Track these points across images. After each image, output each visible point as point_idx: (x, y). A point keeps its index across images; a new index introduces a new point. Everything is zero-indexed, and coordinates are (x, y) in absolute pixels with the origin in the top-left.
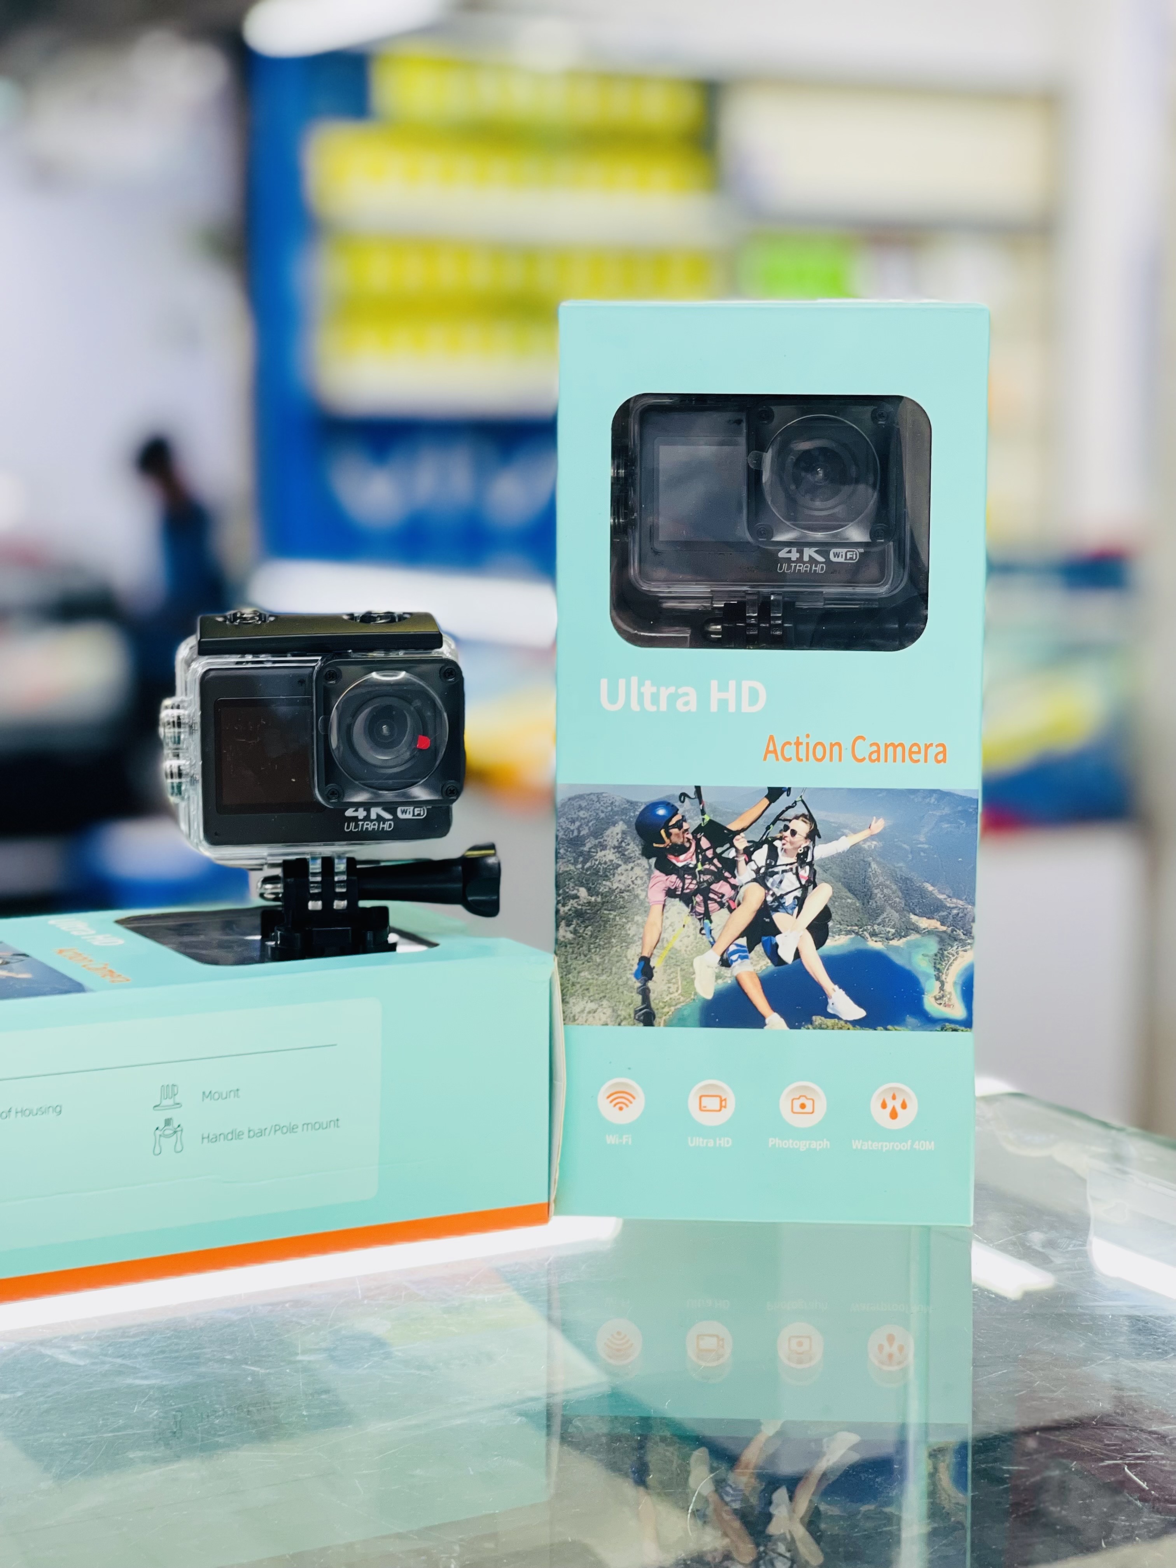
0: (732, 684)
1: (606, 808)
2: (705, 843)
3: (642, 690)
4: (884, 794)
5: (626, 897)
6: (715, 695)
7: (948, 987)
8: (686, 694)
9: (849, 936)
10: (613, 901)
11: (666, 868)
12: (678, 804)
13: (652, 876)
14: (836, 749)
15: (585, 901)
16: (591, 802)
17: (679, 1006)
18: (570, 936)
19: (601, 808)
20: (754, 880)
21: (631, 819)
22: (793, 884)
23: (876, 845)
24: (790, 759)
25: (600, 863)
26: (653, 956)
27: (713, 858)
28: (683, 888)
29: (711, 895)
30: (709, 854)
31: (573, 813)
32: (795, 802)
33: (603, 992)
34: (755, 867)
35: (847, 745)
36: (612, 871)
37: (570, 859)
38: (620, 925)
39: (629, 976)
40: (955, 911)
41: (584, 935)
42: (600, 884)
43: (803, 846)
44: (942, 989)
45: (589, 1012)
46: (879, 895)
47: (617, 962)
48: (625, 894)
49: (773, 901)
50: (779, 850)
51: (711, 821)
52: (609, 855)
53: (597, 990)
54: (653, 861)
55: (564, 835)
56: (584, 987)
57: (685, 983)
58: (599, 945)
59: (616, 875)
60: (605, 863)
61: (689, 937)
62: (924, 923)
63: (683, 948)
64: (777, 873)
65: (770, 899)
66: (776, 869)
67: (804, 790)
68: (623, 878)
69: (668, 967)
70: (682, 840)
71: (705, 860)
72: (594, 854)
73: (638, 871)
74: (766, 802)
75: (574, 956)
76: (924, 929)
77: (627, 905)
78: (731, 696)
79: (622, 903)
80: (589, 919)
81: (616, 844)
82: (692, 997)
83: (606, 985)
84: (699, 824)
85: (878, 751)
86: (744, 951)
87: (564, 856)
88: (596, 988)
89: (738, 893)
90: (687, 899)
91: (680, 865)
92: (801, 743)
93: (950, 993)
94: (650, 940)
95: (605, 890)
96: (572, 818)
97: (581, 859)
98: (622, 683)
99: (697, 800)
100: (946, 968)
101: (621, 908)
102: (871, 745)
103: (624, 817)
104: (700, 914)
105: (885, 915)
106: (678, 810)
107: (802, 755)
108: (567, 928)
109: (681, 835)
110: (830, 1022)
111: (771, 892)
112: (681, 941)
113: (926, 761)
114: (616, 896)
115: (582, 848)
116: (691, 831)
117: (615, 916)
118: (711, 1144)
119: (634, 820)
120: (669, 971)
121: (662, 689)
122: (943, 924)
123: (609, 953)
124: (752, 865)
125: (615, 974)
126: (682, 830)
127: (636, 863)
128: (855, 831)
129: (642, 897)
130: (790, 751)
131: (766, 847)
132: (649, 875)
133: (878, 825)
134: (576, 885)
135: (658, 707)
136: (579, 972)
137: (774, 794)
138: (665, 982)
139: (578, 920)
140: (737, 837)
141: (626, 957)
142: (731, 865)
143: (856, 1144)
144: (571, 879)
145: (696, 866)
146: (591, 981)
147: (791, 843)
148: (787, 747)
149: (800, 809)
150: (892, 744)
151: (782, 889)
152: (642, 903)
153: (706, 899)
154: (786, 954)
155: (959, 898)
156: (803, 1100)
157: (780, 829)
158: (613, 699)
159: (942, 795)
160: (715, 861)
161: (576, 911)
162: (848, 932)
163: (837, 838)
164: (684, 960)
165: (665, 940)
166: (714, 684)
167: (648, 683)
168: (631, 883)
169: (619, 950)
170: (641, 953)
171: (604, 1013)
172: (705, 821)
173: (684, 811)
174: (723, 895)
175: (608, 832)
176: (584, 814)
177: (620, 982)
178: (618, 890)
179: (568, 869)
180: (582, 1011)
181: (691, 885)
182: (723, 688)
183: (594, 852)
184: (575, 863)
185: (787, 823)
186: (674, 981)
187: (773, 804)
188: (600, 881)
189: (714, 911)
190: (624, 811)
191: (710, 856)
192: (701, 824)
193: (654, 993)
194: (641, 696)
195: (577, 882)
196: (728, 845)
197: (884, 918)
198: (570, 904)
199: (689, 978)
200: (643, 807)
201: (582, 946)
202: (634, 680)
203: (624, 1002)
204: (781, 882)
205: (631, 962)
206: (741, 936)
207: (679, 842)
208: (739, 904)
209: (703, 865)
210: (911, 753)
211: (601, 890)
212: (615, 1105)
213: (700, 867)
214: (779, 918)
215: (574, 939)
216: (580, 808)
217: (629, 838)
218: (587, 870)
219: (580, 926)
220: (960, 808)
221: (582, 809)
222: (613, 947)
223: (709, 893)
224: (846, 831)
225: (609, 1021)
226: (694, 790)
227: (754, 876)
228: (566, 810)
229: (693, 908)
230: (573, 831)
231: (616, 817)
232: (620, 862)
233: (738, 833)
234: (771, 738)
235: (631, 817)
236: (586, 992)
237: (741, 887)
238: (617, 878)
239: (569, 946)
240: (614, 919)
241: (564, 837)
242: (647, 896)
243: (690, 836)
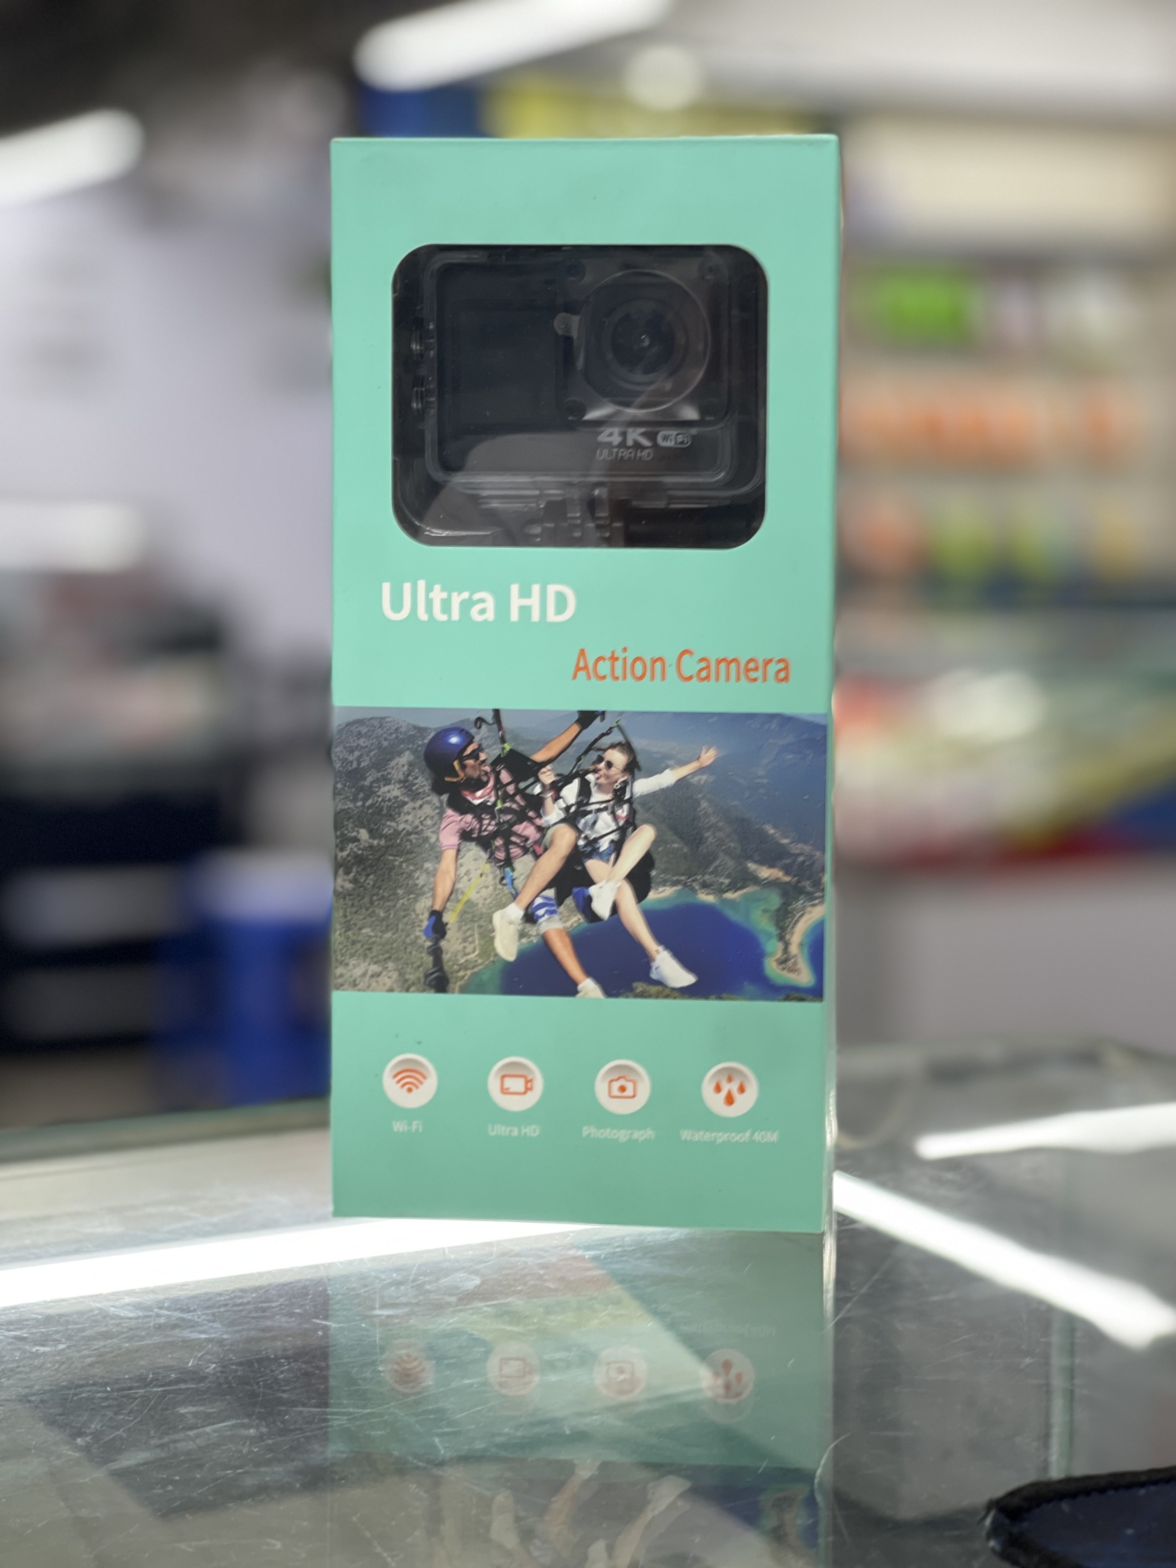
0: (536, 589)
1: (391, 734)
2: (505, 777)
3: (431, 595)
4: (716, 718)
5: (414, 841)
6: (516, 602)
7: (794, 949)
8: (482, 601)
9: (675, 888)
10: (400, 845)
11: (461, 806)
12: (473, 731)
13: (444, 816)
14: (658, 665)
15: (367, 845)
16: (372, 728)
17: (476, 970)
18: (349, 886)
19: (385, 735)
20: (562, 821)
21: (419, 749)
22: (609, 826)
23: (706, 780)
24: (604, 677)
25: (383, 800)
26: (446, 911)
27: (515, 795)
28: (480, 831)
29: (514, 839)
30: (511, 789)
31: (352, 741)
32: (611, 729)
33: (387, 952)
34: (564, 805)
35: (671, 660)
36: (397, 810)
37: (349, 795)
38: (407, 873)
39: (418, 933)
40: (801, 859)
41: (365, 884)
42: (384, 825)
43: (619, 781)
44: (786, 950)
45: (372, 976)
46: (710, 839)
47: (404, 917)
48: (413, 837)
49: (585, 846)
50: (592, 785)
51: (512, 751)
52: (394, 791)
53: (381, 949)
54: (445, 797)
55: (342, 766)
56: (366, 946)
57: (483, 942)
58: (383, 897)
59: (402, 814)
60: (389, 800)
61: (487, 887)
62: (765, 873)
63: (481, 902)
64: (590, 812)
65: (581, 843)
66: (589, 808)
67: (621, 713)
68: (410, 818)
69: (463, 923)
70: (478, 773)
71: (506, 797)
72: (377, 789)
73: (427, 810)
74: (576, 729)
75: (354, 909)
76: (764, 880)
77: (416, 850)
78: (534, 602)
79: (409, 847)
80: (371, 866)
81: (401, 777)
82: (492, 959)
83: (392, 944)
84: (498, 754)
85: (708, 667)
86: (552, 905)
87: (342, 792)
88: (379, 947)
89: (543, 836)
90: (485, 843)
91: (477, 802)
92: (617, 659)
93: (796, 956)
94: (443, 890)
95: (390, 832)
96: (350, 747)
97: (361, 795)
98: (407, 587)
99: (495, 726)
100: (791, 926)
101: (408, 853)
102: (700, 661)
103: (410, 746)
104: (500, 861)
105: (717, 863)
106: (473, 738)
107: (619, 672)
108: (346, 877)
109: (477, 766)
110: (654, 989)
111: (583, 836)
112: (478, 892)
113: (765, 680)
114: (402, 840)
115: (362, 783)
116: (490, 761)
117: (402, 862)
118: (515, 1133)
119: (422, 750)
120: (464, 928)
121: (455, 595)
122: (787, 873)
123: (395, 906)
124: (561, 804)
125: (402, 931)
126: (478, 762)
127: (425, 799)
128: (682, 763)
129: (433, 840)
130: (604, 668)
131: (576, 783)
132: (441, 814)
133: (708, 756)
134: (356, 826)
135: (450, 616)
136: (360, 929)
137: (586, 718)
138: (460, 941)
139: (358, 867)
140: (544, 770)
141: (414, 911)
142: (537, 804)
143: (686, 1135)
144: (350, 818)
145: (495, 804)
146: (373, 939)
147: (607, 777)
148: (601, 663)
149: (615, 737)
150: (724, 660)
151: (596, 832)
152: (433, 847)
153: (508, 843)
154: (602, 908)
155: (805, 842)
156: (622, 1082)
157: (592, 761)
158: (397, 606)
159: (784, 720)
160: (518, 798)
161: (356, 856)
162: (675, 883)
163: (661, 771)
164: (482, 914)
165: (459, 891)
166: (515, 589)
167: (437, 587)
168: (419, 825)
169: (406, 903)
170: (432, 906)
171: (389, 977)
172: (505, 751)
173: (481, 739)
174: (527, 839)
175: (393, 763)
176: (364, 742)
177: (408, 940)
178: (404, 832)
179: (346, 807)
180: (364, 975)
181: (489, 825)
182: (525, 593)
183: (376, 787)
184: (355, 800)
185: (599, 753)
186: (470, 939)
187: (585, 732)
188: (383, 822)
189: (516, 857)
190: (411, 739)
191: (511, 792)
192: (500, 755)
193: (447, 953)
194: (429, 603)
195: (357, 823)
196: (531, 780)
197: (717, 866)
198: (349, 848)
199: (488, 936)
200: (432, 734)
201: (363, 898)
202: (421, 584)
203: (413, 963)
204: (595, 823)
205: (421, 917)
206: (549, 886)
207: (475, 774)
208: (546, 849)
209: (504, 802)
210: (748, 670)
211: (384, 832)
212: (403, 1086)
213: (499, 806)
214: (593, 866)
215: (354, 889)
216: (360, 735)
217: (417, 770)
218: (369, 807)
219: (360, 874)
220: (805, 736)
221: (362, 736)
222: (398, 899)
223: (510, 836)
224: (670, 762)
225: (395, 986)
226: (492, 714)
227: (562, 815)
228: (344, 737)
229: (492, 854)
230: (351, 762)
231: (402, 746)
232: (406, 799)
233: (543, 764)
234: (582, 653)
235: (419, 746)
236: (368, 952)
237: (549, 828)
238: (403, 818)
239: (348, 898)
240: (400, 866)
241: (341, 769)
242: (438, 839)
243: (487, 768)
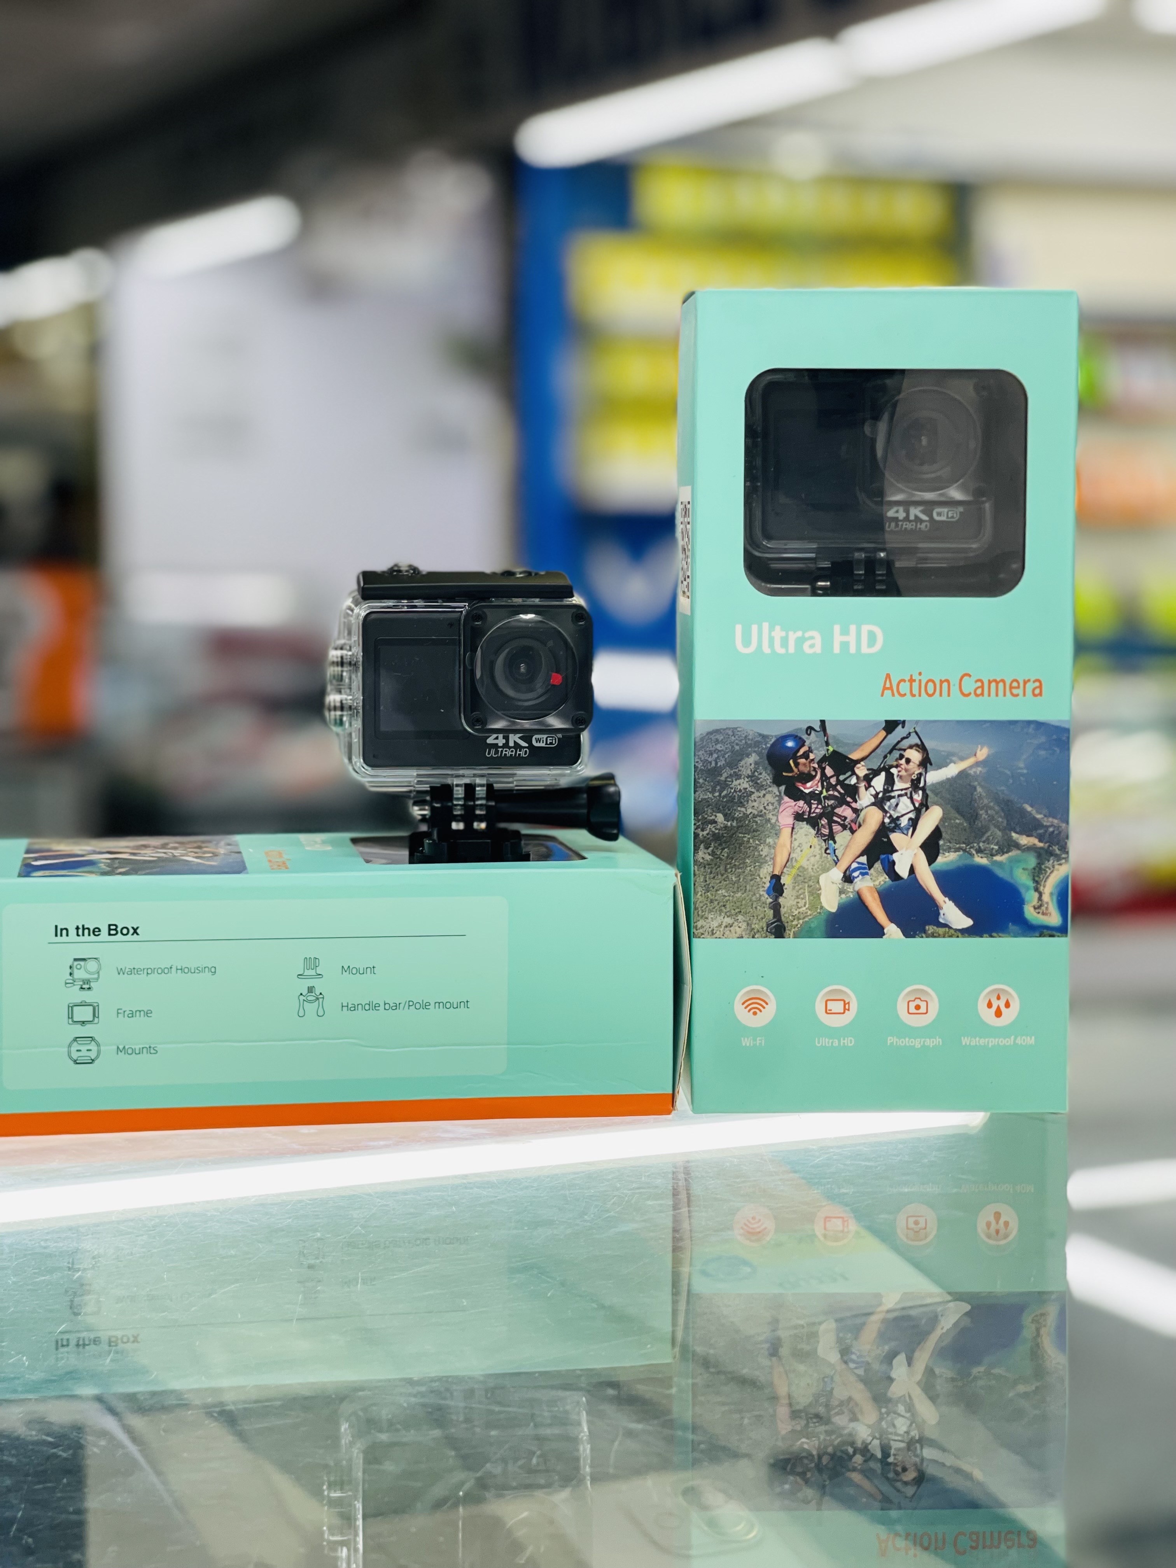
0: (853, 628)
1: (741, 741)
2: (829, 771)
3: (773, 634)
4: (988, 725)
5: (759, 822)
6: (838, 638)
7: (1046, 898)
8: (812, 638)
9: (957, 853)
10: (748, 825)
11: (795, 794)
12: (805, 737)
13: (782, 802)
14: (945, 685)
15: (722, 826)
16: (727, 736)
17: (807, 919)
18: (708, 857)
19: (737, 741)
20: (873, 804)
21: (763, 751)
22: (908, 807)
23: (981, 772)
24: (905, 695)
25: (735, 791)
26: (783, 874)
27: (836, 785)
28: (810, 812)
29: (835, 818)
30: (833, 781)
31: (711, 746)
32: (910, 734)
33: (738, 908)
34: (874, 793)
35: (955, 682)
36: (746, 798)
37: (708, 787)
38: (753, 847)
39: (762, 893)
40: (1051, 829)
41: (721, 857)
42: (735, 810)
43: (916, 773)
44: (1040, 899)
45: (726, 927)
46: (984, 816)
47: (751, 880)
48: (758, 819)
49: (890, 823)
50: (895, 777)
51: (834, 752)
52: (743, 784)
53: (733, 906)
54: (783, 788)
55: (703, 765)
56: (721, 904)
57: (812, 898)
58: (735, 865)
59: (750, 801)
60: (740, 791)
61: (815, 856)
62: (1024, 840)
63: (810, 867)
64: (894, 797)
65: (887, 820)
66: (893, 794)
67: (917, 722)
68: (755, 804)
69: (797, 884)
70: (808, 769)
71: (830, 787)
72: (730, 783)
73: (769, 797)
74: (884, 733)
75: (712, 876)
76: (1024, 846)
77: (759, 829)
78: (852, 639)
79: (755, 827)
80: (725, 842)
81: (750, 773)
82: (819, 911)
83: (742, 902)
84: (823, 754)
85: (982, 687)
86: (865, 868)
87: (703, 785)
88: (732, 904)
89: (858, 816)
90: (813, 822)
91: (807, 791)
92: (915, 681)
93: (1047, 903)
94: (781, 859)
95: (740, 815)
96: (710, 751)
97: (718, 788)
98: (755, 628)
99: (822, 733)
100: (1044, 880)
101: (754, 831)
102: (977, 681)
103: (756, 749)
104: (825, 835)
105: (989, 834)
106: (805, 742)
107: (916, 691)
108: (706, 851)
109: (808, 764)
110: (941, 930)
111: (888, 815)
112: (808, 860)
113: (1024, 695)
114: (750, 821)
115: (719, 778)
116: (816, 761)
117: (749, 838)
118: (836, 1044)
119: (765, 752)
120: (797, 888)
121: (791, 633)
122: (1040, 841)
123: (744, 872)
124: (871, 790)
125: (749, 891)
126: (809, 760)
127: (767, 790)
128: (962, 759)
129: (773, 821)
130: (905, 688)
131: (883, 774)
132: (780, 802)
133: (983, 753)
134: (714, 811)
135: (787, 650)
136: (717, 891)
137: (891, 726)
138: (793, 898)
139: (716, 843)
140: (858, 765)
141: (759, 875)
142: (853, 791)
143: (966, 1041)
144: (709, 806)
145: (821, 792)
146: (727, 898)
147: (906, 770)
148: (902, 684)
149: (913, 740)
150: (995, 681)
151: (898, 812)
152: (773, 826)
153: (831, 822)
154: (902, 870)
155: (1054, 817)
156: (918, 1002)
157: (895, 758)
158: (747, 642)
159: (1039, 725)
160: (839, 787)
161: (714, 834)
162: (957, 850)
163: (946, 765)
164: (810, 877)
165: (794, 860)
166: (837, 629)
167: (778, 628)
168: (763, 809)
169: (752, 869)
170: (773, 872)
171: (739, 927)
172: (829, 752)
173: (810, 743)
174: (846, 818)
175: (742, 763)
176: (721, 747)
177: (754, 898)
178: (751, 815)
179: (707, 797)
180: (720, 926)
181: (817, 809)
182: (845, 632)
183: (730, 781)
184: (713, 792)
185: (902, 752)
186: (802, 896)
187: (889, 736)
188: (735, 808)
189: (837, 833)
190: (757, 744)
191: (834, 783)
192: (825, 754)
193: (784, 908)
194: (771, 640)
195: (715, 809)
196: (849, 773)
197: (988, 836)
198: (708, 829)
199: (815, 894)
200: (773, 740)
201: (719, 867)
202: (766, 626)
203: (757, 916)
204: (897, 805)
205: (764, 880)
206: (861, 855)
207: (806, 770)
208: (860, 826)
209: (827, 791)
210: (1011, 688)
211: (736, 816)
212: (749, 1011)
213: (825, 793)
214: (896, 838)
215: (712, 860)
216: (717, 742)
217: (761, 768)
218: (724, 797)
219: (718, 849)
220: (1055, 737)
221: (719, 743)
222: (747, 867)
223: (834, 816)
224: (954, 759)
225: (744, 933)
226: (819, 723)
227: (873, 800)
228: (704, 744)
229: (819, 830)
230: (711, 763)
231: (750, 749)
232: (753, 790)
233: (858, 762)
234: (888, 676)
235: (763, 749)
236: (723, 908)
237: (861, 810)
238: (751, 804)
239: (707, 867)
240: (748, 842)
241: (703, 768)
242: (777, 820)
243: (816, 766)
